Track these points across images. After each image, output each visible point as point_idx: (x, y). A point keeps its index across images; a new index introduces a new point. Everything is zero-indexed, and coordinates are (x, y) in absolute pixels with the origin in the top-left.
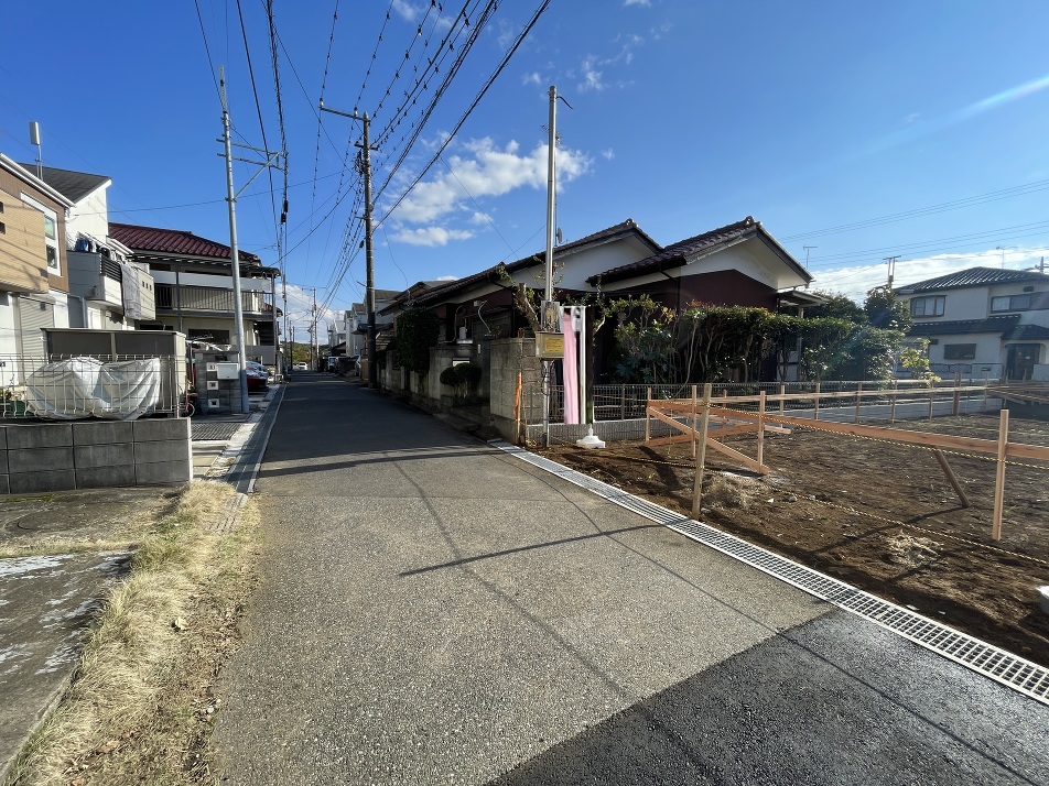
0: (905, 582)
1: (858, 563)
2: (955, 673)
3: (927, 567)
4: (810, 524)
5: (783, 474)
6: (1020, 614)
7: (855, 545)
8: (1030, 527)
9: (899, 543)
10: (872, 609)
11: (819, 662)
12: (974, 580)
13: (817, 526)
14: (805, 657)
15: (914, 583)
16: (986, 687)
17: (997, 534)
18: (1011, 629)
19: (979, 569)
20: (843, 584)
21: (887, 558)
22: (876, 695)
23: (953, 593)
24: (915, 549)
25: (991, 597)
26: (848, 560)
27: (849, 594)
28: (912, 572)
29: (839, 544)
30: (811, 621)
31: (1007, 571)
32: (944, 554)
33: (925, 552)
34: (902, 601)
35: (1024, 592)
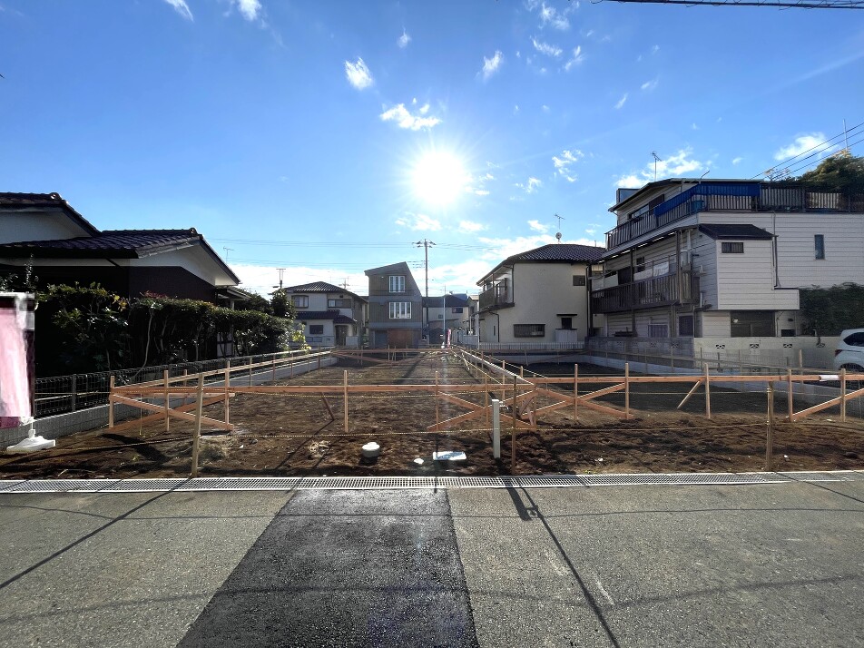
0: (320, 466)
1: (298, 465)
2: (344, 493)
3: (326, 455)
4: (270, 453)
5: (242, 427)
6: (358, 460)
7: (295, 456)
8: (356, 423)
9: (313, 448)
10: (310, 484)
11: (298, 517)
12: (343, 454)
13: (273, 453)
14: (291, 519)
15: (323, 464)
16: (353, 493)
17: (347, 430)
18: (357, 468)
19: (343, 447)
20: (295, 478)
21: (310, 457)
22: (322, 517)
23: (337, 462)
24: (320, 448)
25: (348, 458)
26: (294, 465)
27: (300, 481)
28: (321, 459)
29: (287, 459)
30: (288, 502)
31: (352, 444)
32: (330, 446)
33: (324, 448)
34: (321, 475)
35: (358, 451)
